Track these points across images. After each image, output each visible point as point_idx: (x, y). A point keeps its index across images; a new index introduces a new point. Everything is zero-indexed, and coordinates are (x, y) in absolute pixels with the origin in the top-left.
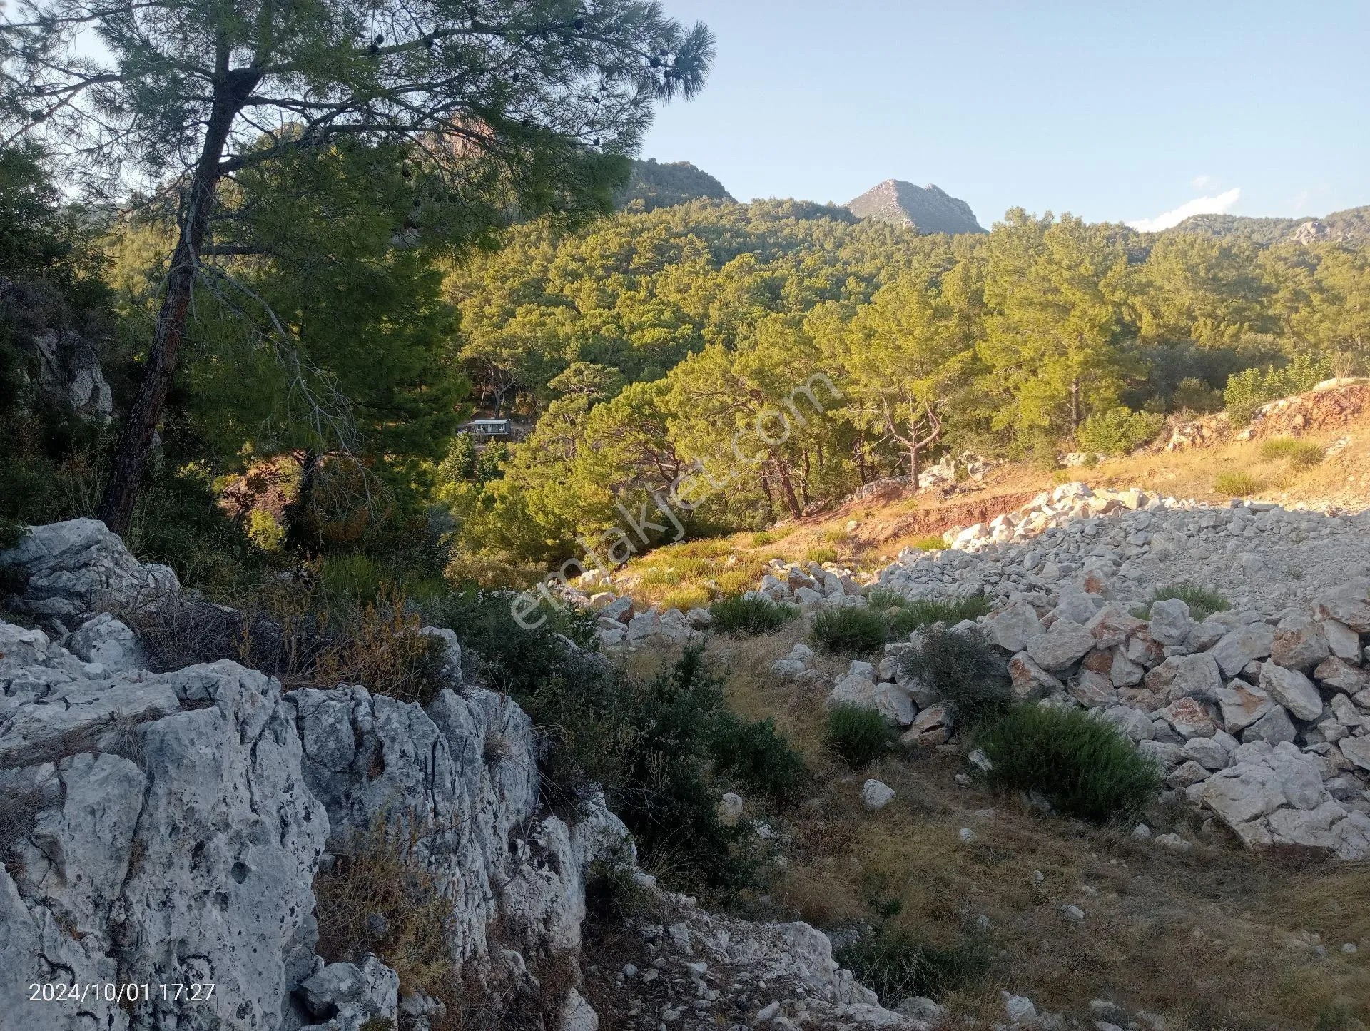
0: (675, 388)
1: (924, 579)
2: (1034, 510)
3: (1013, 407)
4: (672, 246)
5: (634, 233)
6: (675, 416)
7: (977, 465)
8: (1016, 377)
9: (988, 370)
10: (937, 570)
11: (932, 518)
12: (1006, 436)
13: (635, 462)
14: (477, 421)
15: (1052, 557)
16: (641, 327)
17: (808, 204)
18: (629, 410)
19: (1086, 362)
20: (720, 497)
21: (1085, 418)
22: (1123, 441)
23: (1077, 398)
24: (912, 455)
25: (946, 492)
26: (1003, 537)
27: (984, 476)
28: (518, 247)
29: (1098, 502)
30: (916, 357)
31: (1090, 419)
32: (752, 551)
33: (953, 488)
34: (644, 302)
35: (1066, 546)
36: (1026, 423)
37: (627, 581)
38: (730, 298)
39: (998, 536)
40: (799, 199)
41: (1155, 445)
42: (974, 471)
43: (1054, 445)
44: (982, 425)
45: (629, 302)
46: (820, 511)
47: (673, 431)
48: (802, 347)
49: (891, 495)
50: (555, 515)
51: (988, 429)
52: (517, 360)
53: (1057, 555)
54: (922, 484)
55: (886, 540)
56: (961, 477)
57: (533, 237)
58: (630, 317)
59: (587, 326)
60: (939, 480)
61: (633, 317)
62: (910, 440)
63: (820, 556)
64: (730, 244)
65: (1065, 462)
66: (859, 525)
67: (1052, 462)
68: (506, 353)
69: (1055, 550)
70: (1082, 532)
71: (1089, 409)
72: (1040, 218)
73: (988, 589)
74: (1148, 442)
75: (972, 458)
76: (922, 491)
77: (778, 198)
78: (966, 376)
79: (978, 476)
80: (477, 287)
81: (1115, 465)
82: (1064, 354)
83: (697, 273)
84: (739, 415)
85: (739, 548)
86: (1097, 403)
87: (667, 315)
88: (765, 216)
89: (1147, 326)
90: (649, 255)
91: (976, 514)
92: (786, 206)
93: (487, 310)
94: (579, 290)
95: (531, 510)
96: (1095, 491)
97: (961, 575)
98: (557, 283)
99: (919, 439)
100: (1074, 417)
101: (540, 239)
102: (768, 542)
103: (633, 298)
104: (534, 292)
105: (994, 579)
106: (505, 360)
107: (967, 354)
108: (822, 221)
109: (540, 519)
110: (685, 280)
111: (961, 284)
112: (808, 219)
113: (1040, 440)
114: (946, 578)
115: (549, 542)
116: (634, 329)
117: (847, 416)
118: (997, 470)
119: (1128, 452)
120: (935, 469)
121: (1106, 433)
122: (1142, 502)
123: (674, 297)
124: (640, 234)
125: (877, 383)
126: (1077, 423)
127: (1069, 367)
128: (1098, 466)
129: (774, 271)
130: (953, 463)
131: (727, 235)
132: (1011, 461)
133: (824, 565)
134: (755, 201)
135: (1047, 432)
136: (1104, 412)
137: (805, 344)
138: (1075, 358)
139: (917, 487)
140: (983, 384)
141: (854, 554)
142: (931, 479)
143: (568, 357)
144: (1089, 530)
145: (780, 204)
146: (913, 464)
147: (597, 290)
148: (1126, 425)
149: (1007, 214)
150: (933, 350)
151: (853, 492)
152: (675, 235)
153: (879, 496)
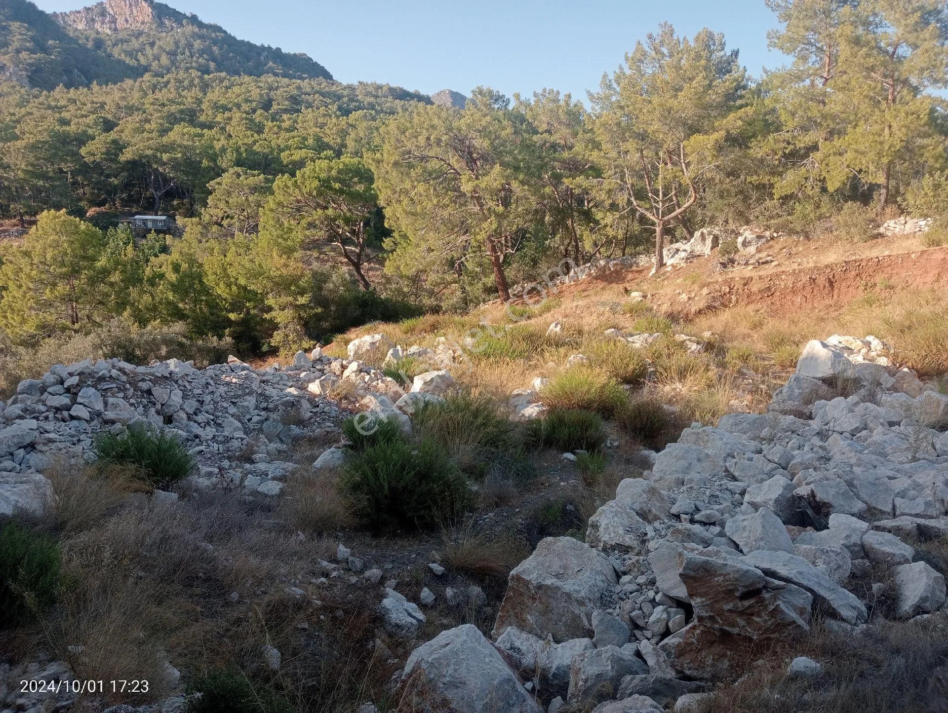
5: (271, 88)
14: (137, 217)
16: (288, 148)
17: (401, 89)
24: (658, 229)
27: (762, 249)
28: (172, 90)
34: (288, 130)
38: (361, 134)
40: (393, 85)
45: (275, 129)
50: (239, 287)
52: (176, 165)
54: (669, 260)
57: (186, 83)
58: (277, 141)
59: (240, 143)
61: (280, 141)
64: (348, 105)
68: (165, 157)
77: (378, 82)
80: (138, 109)
83: (330, 116)
87: (310, 141)
88: (368, 94)
90: (287, 103)
92: (385, 89)
93: (147, 126)
94: (230, 119)
95: (210, 280)
98: (210, 113)
101: (192, 85)
103: (278, 127)
104: (191, 117)
106: (165, 164)
108: (411, 102)
109: (221, 290)
110: (320, 120)
112: (401, 99)
115: (233, 316)
116: (282, 151)
118: (776, 242)
120: (682, 247)
123: (313, 130)
124: (277, 89)
131: (346, 99)
134: (361, 83)
143: (224, 166)
145: (380, 87)
146: (658, 240)
147: (247, 119)
152: (305, 94)
153: (596, 278)
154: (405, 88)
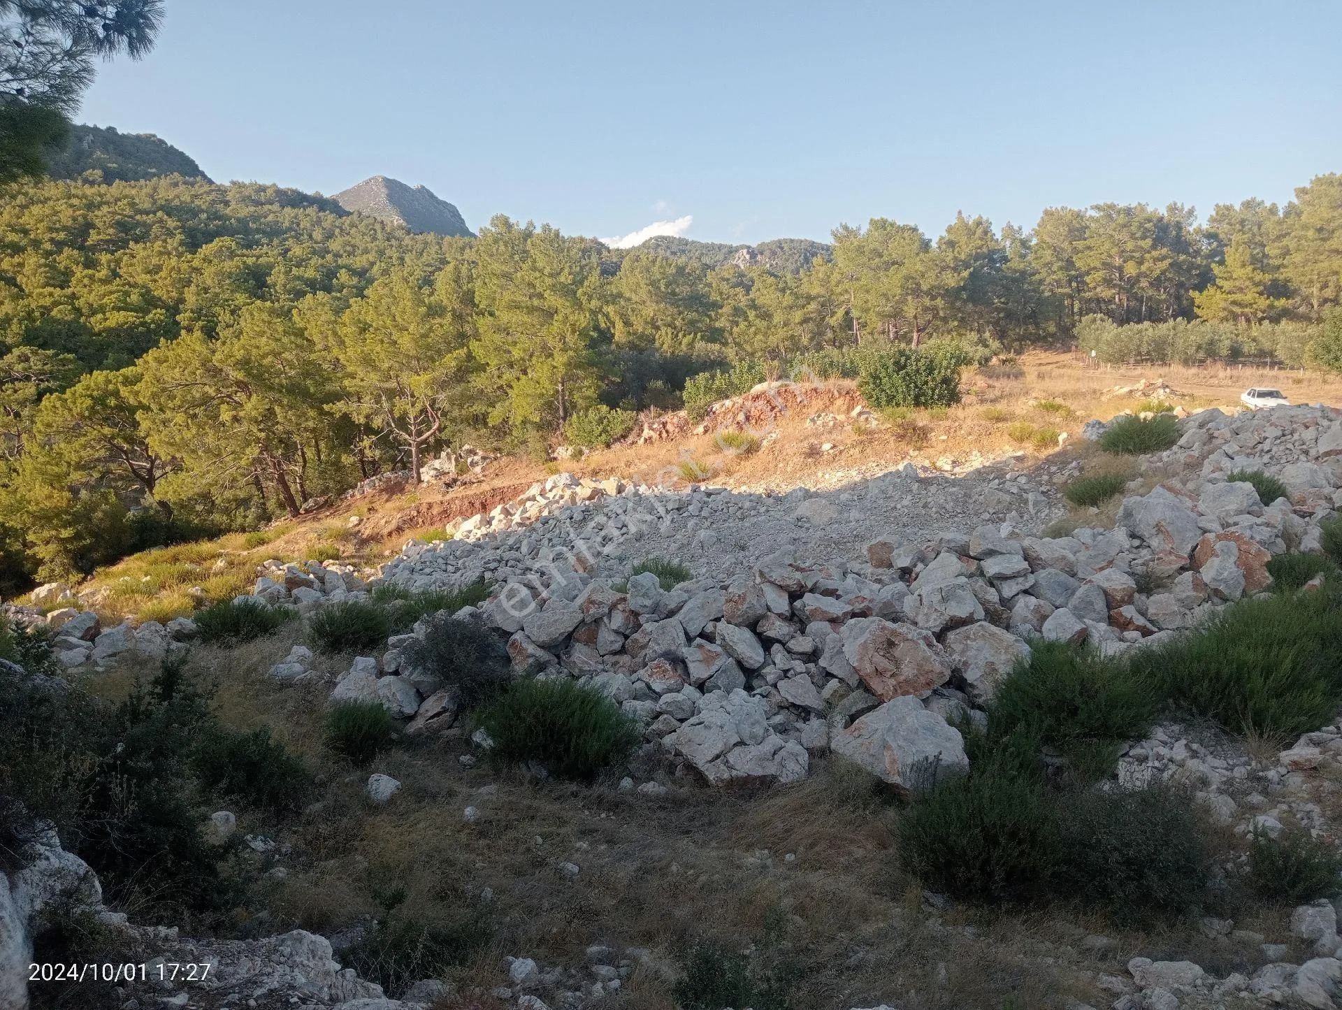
0: (146, 378)
1: (427, 570)
2: (529, 499)
3: (507, 403)
4: (138, 224)
5: (91, 206)
6: (147, 409)
7: (476, 458)
8: (508, 375)
9: (482, 368)
10: (440, 560)
11: (435, 511)
12: (502, 431)
13: (98, 460)
15: (545, 542)
16: (102, 309)
17: (294, 191)
18: (89, 402)
19: (569, 364)
20: (206, 497)
21: (571, 415)
22: (604, 435)
23: (563, 396)
24: (413, 449)
25: (448, 485)
26: (502, 526)
27: (483, 469)
29: (584, 491)
30: (413, 353)
31: (575, 416)
32: (245, 553)
33: (455, 481)
34: (104, 282)
35: (558, 531)
36: (520, 419)
37: (93, 594)
38: (209, 282)
39: (497, 526)
40: (282, 186)
41: (630, 439)
42: (473, 464)
43: (545, 440)
44: (479, 420)
45: (86, 281)
46: (320, 507)
47: (145, 425)
48: (293, 338)
49: (394, 489)
51: (485, 424)
53: (550, 540)
54: (425, 477)
55: (390, 534)
56: (462, 471)
58: (88, 298)
59: (33, 306)
60: (440, 474)
61: (91, 298)
62: (410, 435)
63: (321, 554)
64: (206, 226)
65: (555, 455)
66: (361, 520)
67: (544, 455)
69: (548, 536)
70: (571, 518)
71: (574, 406)
72: (523, 226)
73: (488, 575)
74: (624, 437)
75: (472, 452)
76: (424, 485)
77: (261, 182)
78: (461, 374)
79: (478, 469)
81: (598, 457)
82: (551, 355)
83: (169, 254)
84: (224, 407)
85: (229, 550)
86: (580, 401)
87: (134, 298)
88: (246, 200)
89: (619, 334)
90: (111, 231)
91: (477, 505)
92: (269, 192)
94: (21, 265)
96: (581, 481)
97: (464, 563)
99: (420, 433)
100: (561, 413)
102: (262, 542)
103: (91, 277)
105: (492, 566)
107: (462, 352)
108: (309, 211)
110: (155, 261)
111: (453, 284)
112: (293, 206)
113: (532, 434)
114: (450, 568)
116: (94, 313)
117: (344, 409)
118: (495, 463)
119: (608, 446)
120: (437, 463)
121: (588, 428)
122: (620, 490)
123: (142, 278)
124: (99, 207)
125: (373, 378)
126: (564, 419)
127: (555, 367)
128: (583, 458)
129: (258, 257)
130: (453, 457)
131: (204, 216)
132: (508, 454)
133: (325, 563)
134: (234, 183)
135: (539, 427)
136: (587, 409)
137: (296, 335)
138: (560, 359)
139: (420, 481)
140: (478, 382)
141: (358, 550)
142: (433, 473)
143: (9, 341)
144: (578, 516)
145: (263, 189)
146: (414, 459)
147: (46, 266)
148: (605, 421)
149: (493, 220)
150: (428, 347)
151: (354, 487)
152: (141, 212)
153: (382, 491)
154: (300, 190)
